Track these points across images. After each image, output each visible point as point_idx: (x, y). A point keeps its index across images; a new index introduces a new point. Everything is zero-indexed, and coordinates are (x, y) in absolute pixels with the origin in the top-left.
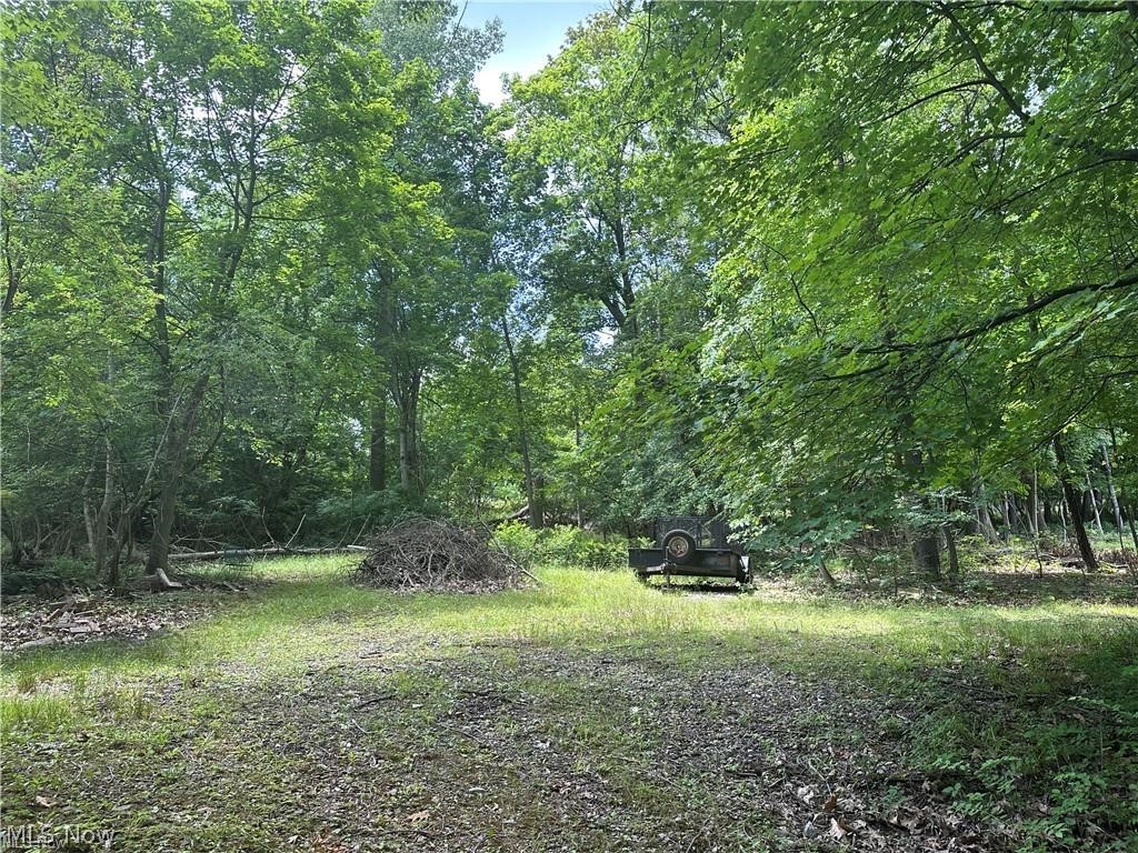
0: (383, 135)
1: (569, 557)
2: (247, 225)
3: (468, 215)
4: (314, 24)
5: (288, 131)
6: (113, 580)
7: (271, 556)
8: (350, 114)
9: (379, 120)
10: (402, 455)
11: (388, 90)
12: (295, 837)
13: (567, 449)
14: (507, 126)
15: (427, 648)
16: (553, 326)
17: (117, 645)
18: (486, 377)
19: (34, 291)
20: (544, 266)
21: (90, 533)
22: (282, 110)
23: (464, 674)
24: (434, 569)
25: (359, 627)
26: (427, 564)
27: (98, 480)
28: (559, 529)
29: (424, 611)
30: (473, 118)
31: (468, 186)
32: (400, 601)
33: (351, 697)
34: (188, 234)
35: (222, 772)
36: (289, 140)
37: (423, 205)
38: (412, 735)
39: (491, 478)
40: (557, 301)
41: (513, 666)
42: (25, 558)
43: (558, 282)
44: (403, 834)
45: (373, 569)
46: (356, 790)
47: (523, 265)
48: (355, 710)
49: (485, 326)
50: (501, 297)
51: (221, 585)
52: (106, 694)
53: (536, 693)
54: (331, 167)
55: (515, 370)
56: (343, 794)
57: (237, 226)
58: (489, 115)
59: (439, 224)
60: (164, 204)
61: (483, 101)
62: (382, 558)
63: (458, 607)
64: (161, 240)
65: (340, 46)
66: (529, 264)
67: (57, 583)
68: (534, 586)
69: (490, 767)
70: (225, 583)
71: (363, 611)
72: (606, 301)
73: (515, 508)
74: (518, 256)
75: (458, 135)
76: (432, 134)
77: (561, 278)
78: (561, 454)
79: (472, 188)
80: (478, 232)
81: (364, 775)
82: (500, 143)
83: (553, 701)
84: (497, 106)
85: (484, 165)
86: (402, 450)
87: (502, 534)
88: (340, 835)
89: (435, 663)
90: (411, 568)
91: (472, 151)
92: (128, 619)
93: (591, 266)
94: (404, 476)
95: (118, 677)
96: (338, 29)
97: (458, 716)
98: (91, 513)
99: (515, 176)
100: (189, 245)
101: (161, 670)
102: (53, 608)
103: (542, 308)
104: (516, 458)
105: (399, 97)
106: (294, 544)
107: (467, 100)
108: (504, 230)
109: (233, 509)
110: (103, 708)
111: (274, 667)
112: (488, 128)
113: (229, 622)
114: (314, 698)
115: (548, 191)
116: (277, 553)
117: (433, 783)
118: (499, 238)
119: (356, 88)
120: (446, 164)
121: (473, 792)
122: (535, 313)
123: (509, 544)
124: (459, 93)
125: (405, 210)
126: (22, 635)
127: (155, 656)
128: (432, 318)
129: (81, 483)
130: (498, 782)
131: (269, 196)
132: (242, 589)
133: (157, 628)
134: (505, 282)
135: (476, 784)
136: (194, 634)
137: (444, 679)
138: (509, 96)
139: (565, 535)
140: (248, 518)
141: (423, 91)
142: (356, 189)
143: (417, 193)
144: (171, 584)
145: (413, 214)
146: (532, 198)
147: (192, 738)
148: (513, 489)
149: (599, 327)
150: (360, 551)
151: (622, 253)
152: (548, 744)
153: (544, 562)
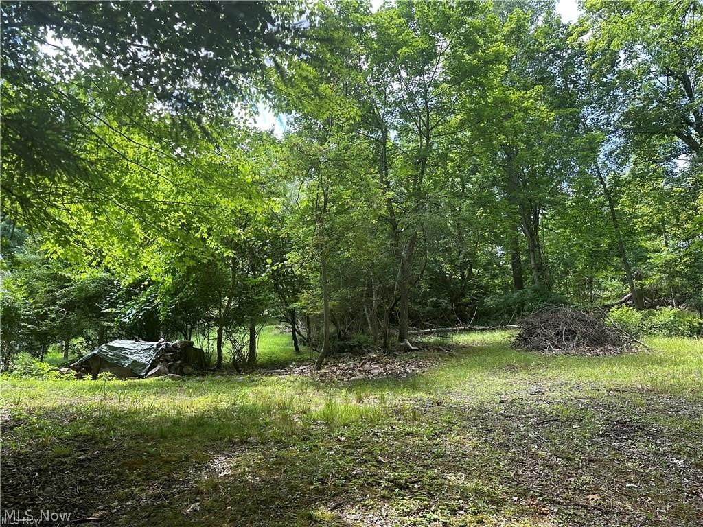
0: (500, 66)
1: (672, 330)
2: (427, 143)
3: (561, 101)
4: (452, 12)
5: (443, 81)
6: (385, 346)
7: (461, 331)
8: (479, 59)
9: (498, 57)
10: (533, 266)
11: (499, 36)
12: (516, 498)
13: (657, 251)
14: (584, 32)
15: (573, 390)
16: (636, 163)
17: (394, 381)
18: (588, 207)
19: (334, 202)
20: (624, 121)
21: (369, 322)
22: (438, 70)
23: (605, 408)
24: (567, 339)
25: (524, 375)
26: (561, 336)
27: (369, 294)
28: (660, 310)
29: (566, 366)
30: (558, 35)
31: (559, 81)
32: (548, 359)
33: (531, 417)
34: (397, 156)
35: (465, 455)
36: (444, 86)
37: (532, 103)
38: (577, 445)
39: (600, 276)
40: (638, 144)
41: (643, 405)
42: (342, 334)
43: (637, 130)
44: (584, 507)
45: (525, 339)
46: (547, 475)
47: (608, 124)
48: (536, 426)
49: (583, 173)
50: (593, 150)
51: (438, 348)
52: (396, 406)
53: (664, 425)
54: (471, 95)
55: (610, 200)
56: (539, 476)
57: (422, 145)
58: (570, 29)
59: (544, 112)
60: (385, 143)
61: (564, 21)
62: (530, 332)
63: (589, 363)
64: (385, 162)
65: (469, 20)
66: (612, 122)
67: (360, 347)
68: (646, 351)
69: (640, 472)
70: (440, 347)
71: (525, 365)
72: (680, 135)
73: (620, 296)
74: (603, 118)
75: (549, 50)
76: (531, 55)
77: (639, 127)
78: (653, 255)
79: (563, 81)
80: (571, 110)
81: (550, 466)
82: (580, 46)
83: (680, 432)
84: (575, 21)
85: (570, 63)
86: (533, 263)
87: (614, 315)
88: (543, 501)
89: (582, 400)
90: (551, 339)
91: (559, 57)
92: (396, 366)
93: (664, 112)
94: (536, 280)
95: (400, 397)
96: (467, 10)
97: (607, 436)
98: (368, 311)
99: (594, 65)
100: (399, 161)
101: (420, 395)
102: (361, 360)
103: (625, 151)
104: (616, 261)
105: (507, 39)
106: (473, 324)
107: (553, 24)
108: (589, 103)
109: (436, 305)
110: (397, 413)
111: (479, 397)
112: (570, 38)
113: (447, 369)
114: (507, 417)
115: (621, 67)
116: (464, 329)
117: (599, 477)
118: (586, 110)
119: (481, 42)
120: (544, 71)
121: (629, 487)
122: (620, 156)
123: (620, 321)
124: (546, 22)
125: (520, 109)
126: (350, 374)
127: (414, 387)
128: (544, 174)
129: (362, 296)
130: (648, 482)
131: (437, 123)
132: (449, 351)
133: (410, 371)
134: (594, 139)
135: (630, 482)
136: (430, 375)
137: (591, 412)
138: (583, 11)
139: (666, 314)
140: (445, 309)
141: (522, 29)
142: (487, 105)
143: (527, 96)
144: (413, 348)
145: (525, 110)
146: (609, 76)
147: (444, 434)
148: (616, 283)
149: (676, 157)
150: (514, 328)
151: (691, 96)
152: (682, 461)
153: (651, 334)
